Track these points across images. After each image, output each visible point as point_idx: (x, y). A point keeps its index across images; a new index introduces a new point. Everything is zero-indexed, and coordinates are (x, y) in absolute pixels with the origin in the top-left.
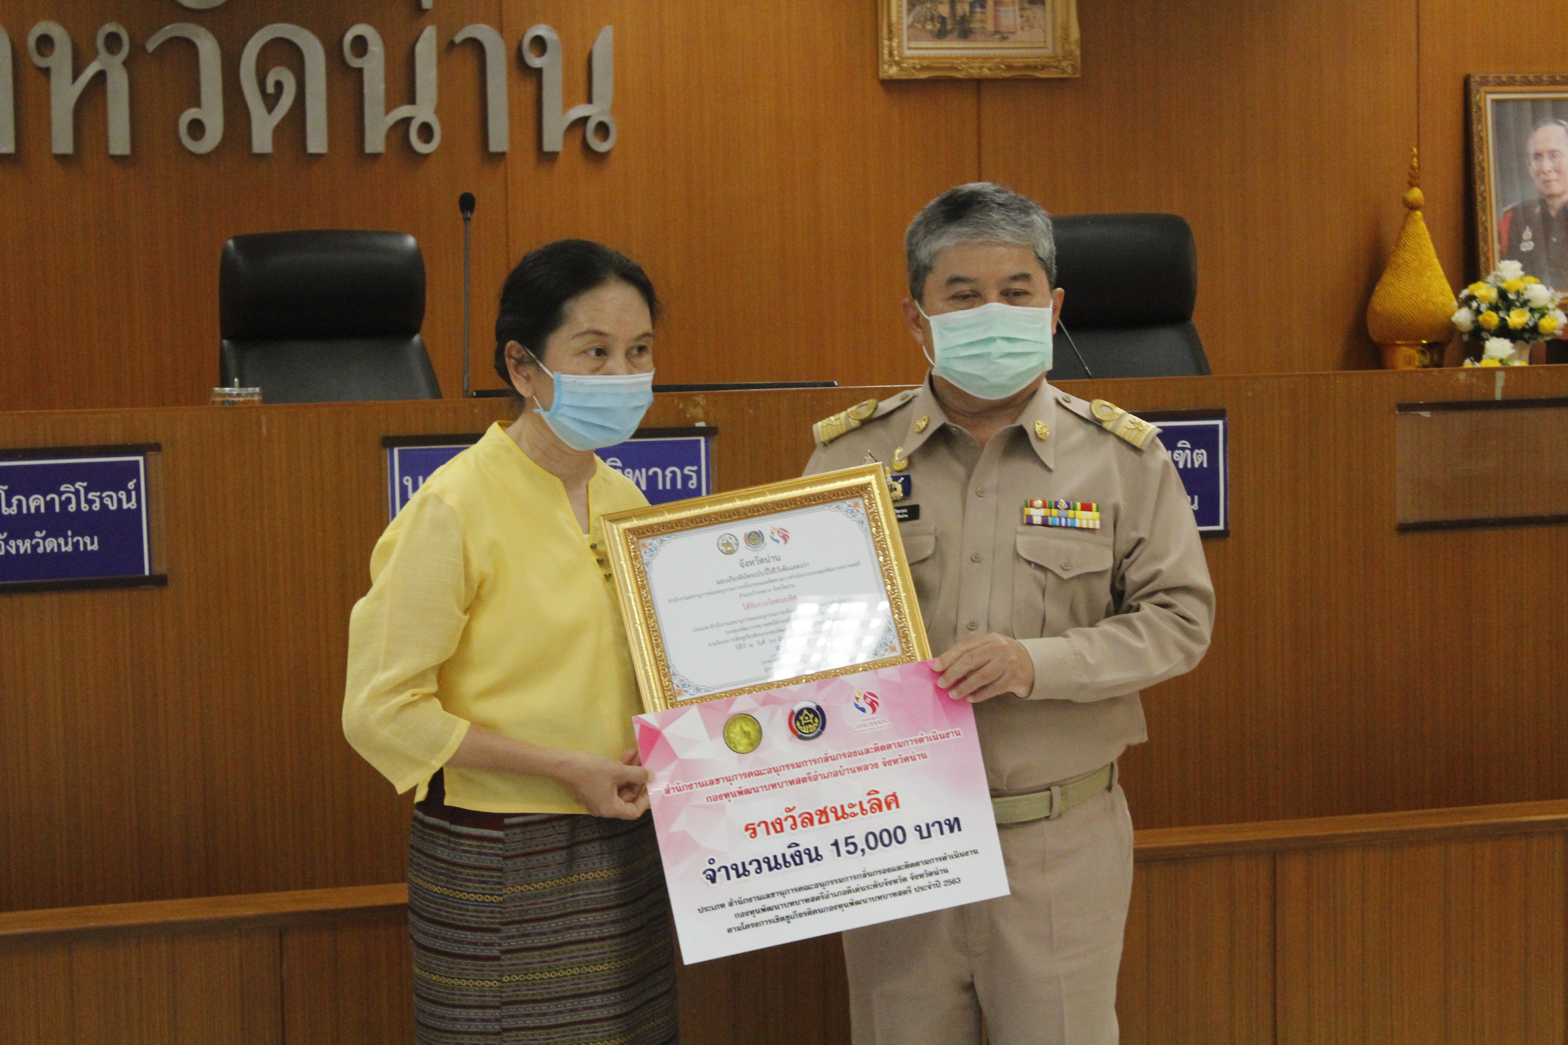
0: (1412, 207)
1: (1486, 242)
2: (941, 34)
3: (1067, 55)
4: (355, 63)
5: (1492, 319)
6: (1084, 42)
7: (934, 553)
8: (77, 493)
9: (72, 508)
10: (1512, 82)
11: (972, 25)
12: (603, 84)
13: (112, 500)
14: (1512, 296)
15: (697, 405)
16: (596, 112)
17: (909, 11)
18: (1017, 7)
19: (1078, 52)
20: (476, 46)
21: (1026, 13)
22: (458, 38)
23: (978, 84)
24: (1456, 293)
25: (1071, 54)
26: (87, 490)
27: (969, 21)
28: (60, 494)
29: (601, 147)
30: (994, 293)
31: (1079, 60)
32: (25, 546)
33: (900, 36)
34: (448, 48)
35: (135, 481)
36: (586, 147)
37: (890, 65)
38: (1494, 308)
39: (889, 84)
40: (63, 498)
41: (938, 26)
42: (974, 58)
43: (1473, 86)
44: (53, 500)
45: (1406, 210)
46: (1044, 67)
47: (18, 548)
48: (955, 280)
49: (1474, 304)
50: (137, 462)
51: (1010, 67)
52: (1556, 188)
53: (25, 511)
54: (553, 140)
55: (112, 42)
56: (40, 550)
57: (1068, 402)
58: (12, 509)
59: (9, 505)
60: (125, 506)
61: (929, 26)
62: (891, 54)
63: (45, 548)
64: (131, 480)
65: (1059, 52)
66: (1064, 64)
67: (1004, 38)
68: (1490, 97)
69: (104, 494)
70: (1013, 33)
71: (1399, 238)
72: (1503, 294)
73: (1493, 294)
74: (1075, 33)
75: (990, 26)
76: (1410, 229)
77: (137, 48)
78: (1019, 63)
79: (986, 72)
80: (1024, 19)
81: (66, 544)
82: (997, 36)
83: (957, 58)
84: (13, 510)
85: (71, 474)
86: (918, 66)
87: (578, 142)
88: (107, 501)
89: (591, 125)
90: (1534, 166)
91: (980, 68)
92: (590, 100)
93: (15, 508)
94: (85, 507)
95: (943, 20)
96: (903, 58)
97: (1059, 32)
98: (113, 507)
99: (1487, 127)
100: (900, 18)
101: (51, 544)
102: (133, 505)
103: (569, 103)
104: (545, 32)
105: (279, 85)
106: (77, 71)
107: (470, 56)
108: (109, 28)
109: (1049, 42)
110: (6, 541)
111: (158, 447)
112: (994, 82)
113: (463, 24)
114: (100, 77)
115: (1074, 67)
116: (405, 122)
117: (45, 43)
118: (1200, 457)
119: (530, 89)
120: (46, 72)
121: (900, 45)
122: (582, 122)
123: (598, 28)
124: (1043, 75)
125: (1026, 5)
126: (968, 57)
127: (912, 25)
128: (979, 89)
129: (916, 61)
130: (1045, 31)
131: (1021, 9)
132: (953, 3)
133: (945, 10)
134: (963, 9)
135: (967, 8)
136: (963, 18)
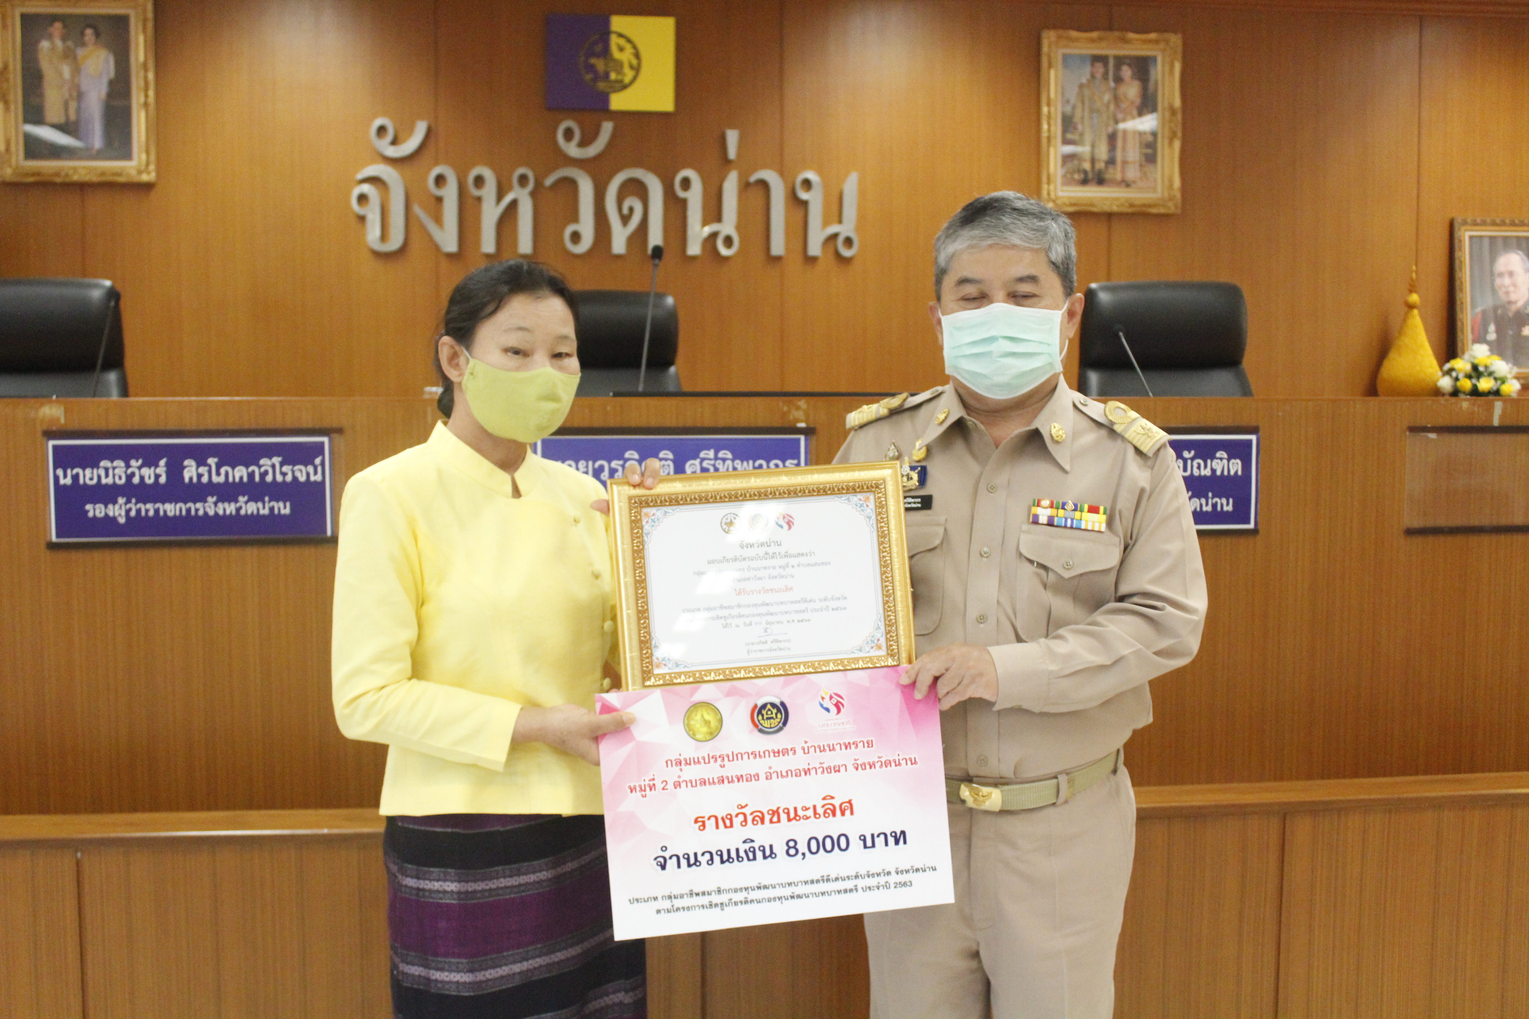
0: (1411, 307)
1: (1463, 334)
2: (1085, 182)
3: (1171, 198)
4: (681, 194)
5: (1466, 384)
6: (1183, 189)
7: (942, 543)
8: (273, 466)
9: (269, 478)
10: (1484, 223)
11: (1106, 177)
12: (850, 211)
13: (301, 473)
14: (1481, 369)
15: (798, 408)
16: (846, 229)
17: (1062, 169)
18: (1137, 165)
19: (1178, 195)
20: (763, 184)
22: (753, 179)
23: (1109, 216)
24: (1441, 366)
25: (1174, 196)
26: (282, 464)
27: (1104, 174)
28: (260, 467)
29: (846, 253)
30: (1001, 294)
31: (1179, 201)
32: (230, 508)
33: (1055, 183)
34: (745, 186)
35: (321, 458)
36: (837, 253)
38: (1469, 377)
40: (263, 469)
41: (1083, 176)
42: (1107, 199)
43: (1456, 225)
44: (253, 472)
45: (1406, 309)
46: (1155, 206)
47: (225, 510)
48: (964, 281)
49: (1454, 374)
50: (323, 443)
51: (1131, 205)
52: (1513, 297)
53: (231, 480)
54: (815, 248)
55: (523, 180)
56: (243, 512)
57: (1085, 405)
59: (218, 474)
60: (312, 478)
61: (1076, 176)
62: (1049, 194)
63: (246, 511)
64: (317, 457)
65: (1166, 195)
66: (1169, 204)
67: (1128, 185)
68: (1467, 234)
69: (296, 468)
70: (1134, 182)
71: (1401, 328)
72: (1475, 368)
73: (1468, 367)
74: (1177, 182)
75: (1119, 177)
76: (1410, 322)
77: (539, 184)
78: (1138, 203)
79: (1115, 209)
81: (264, 508)
82: (1123, 184)
83: (1095, 198)
84: (221, 479)
85: (269, 451)
86: (1067, 203)
87: (831, 251)
88: (298, 474)
89: (841, 239)
90: (1498, 281)
91: (1111, 205)
92: (840, 222)
93: (223, 477)
94: (279, 478)
95: (1085, 172)
96: (1057, 198)
97: (1166, 182)
98: (302, 478)
99: (1465, 254)
100: (1055, 172)
101: (251, 508)
103: (826, 223)
104: (811, 175)
105: (631, 210)
106: (500, 197)
107: (759, 192)
108: (521, 170)
109: (1159, 189)
110: (216, 504)
111: (340, 431)
112: (1120, 215)
113: (755, 170)
114: (514, 204)
115: (1176, 206)
116: (714, 235)
117: (479, 181)
118: (1236, 466)
119: (800, 214)
120: (479, 199)
121: (1055, 188)
122: (834, 236)
123: (847, 175)
124: (1154, 211)
125: (1144, 163)
126: (1103, 198)
127: (1064, 175)
128: (1110, 219)
129: (1066, 200)
130: (1156, 181)
131: (1141, 166)
132: (1093, 161)
133: (1087, 166)
134: (1100, 165)
135: (1103, 165)
136: (1100, 172)
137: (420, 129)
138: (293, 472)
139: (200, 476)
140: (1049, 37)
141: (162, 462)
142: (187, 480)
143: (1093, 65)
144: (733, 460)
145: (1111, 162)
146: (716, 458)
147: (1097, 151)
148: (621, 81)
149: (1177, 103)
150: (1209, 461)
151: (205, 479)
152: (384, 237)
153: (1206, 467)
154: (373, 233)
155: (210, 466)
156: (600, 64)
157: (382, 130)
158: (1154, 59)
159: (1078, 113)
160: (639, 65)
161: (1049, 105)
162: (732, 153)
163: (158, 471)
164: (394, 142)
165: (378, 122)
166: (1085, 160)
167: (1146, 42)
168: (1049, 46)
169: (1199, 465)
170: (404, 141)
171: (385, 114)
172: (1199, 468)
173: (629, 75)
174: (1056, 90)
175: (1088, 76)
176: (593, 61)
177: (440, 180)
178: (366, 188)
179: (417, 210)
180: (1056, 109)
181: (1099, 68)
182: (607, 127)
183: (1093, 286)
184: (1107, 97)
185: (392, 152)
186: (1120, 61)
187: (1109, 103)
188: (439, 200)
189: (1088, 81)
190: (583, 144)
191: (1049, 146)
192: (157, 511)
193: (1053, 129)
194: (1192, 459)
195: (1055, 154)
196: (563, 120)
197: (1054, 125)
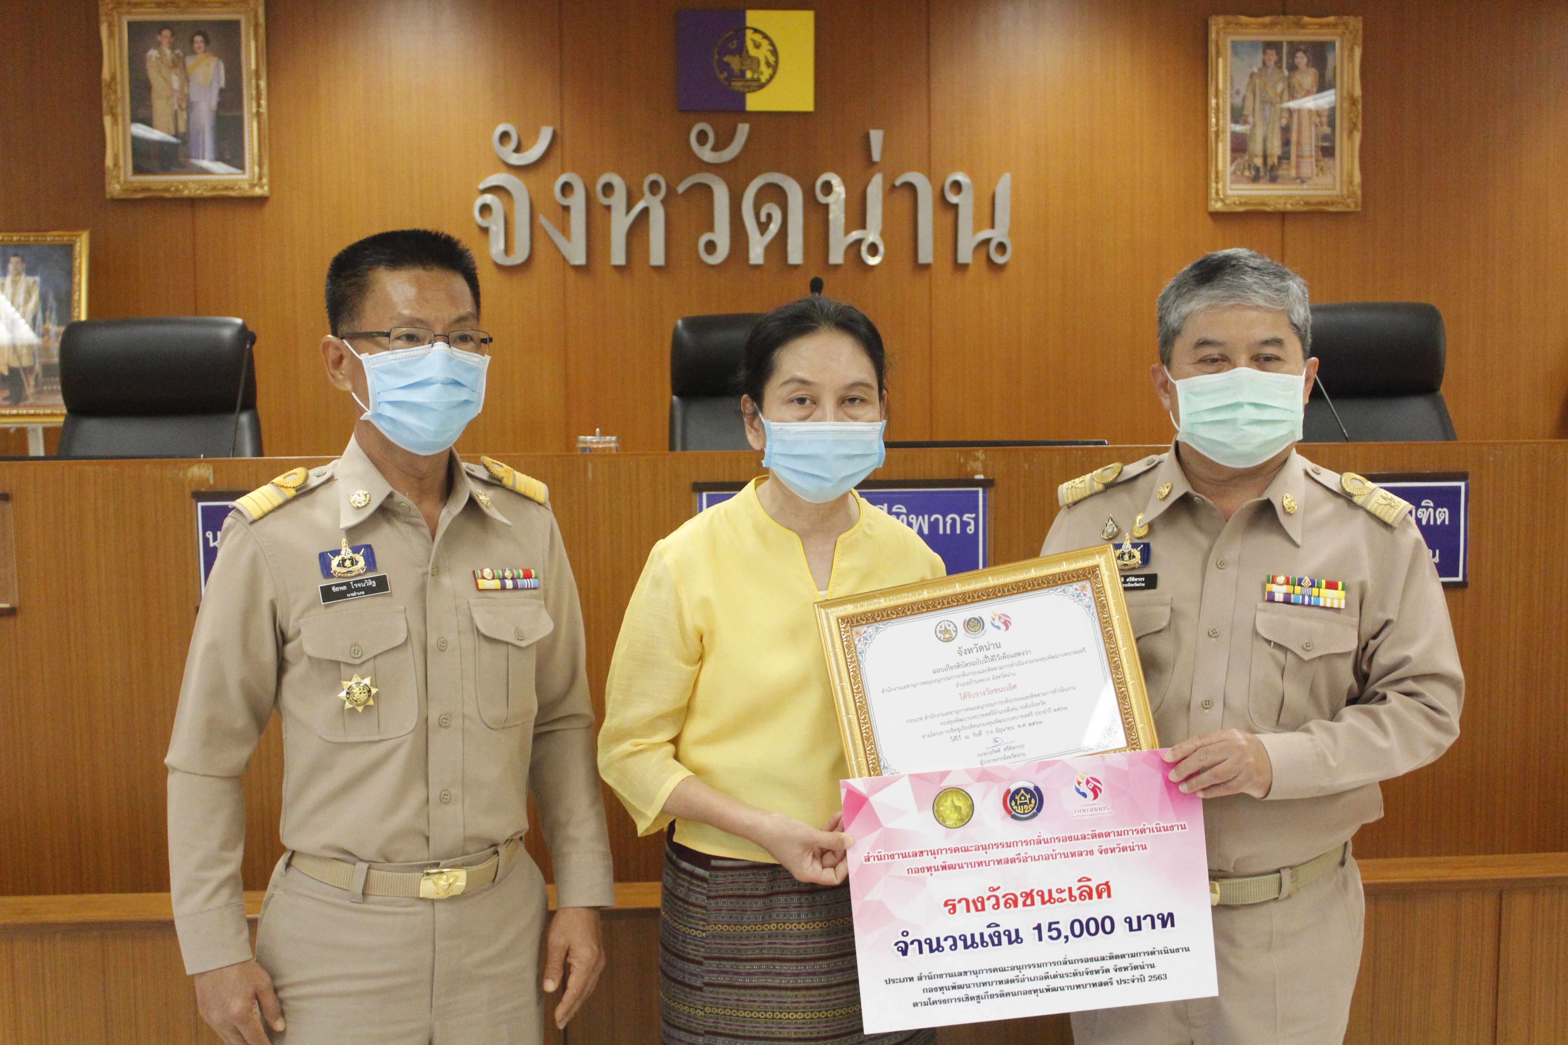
2: (1256, 179)
3: (1351, 195)
4: (822, 199)
6: (1364, 185)
7: (1169, 624)
11: (1280, 173)
12: (1002, 215)
15: (976, 459)
16: (998, 235)
17: (1232, 162)
18: (1313, 160)
19: (1359, 192)
20: (910, 187)
21: (1320, 165)
22: (898, 182)
23: (1283, 216)
25: (1354, 193)
27: (1277, 170)
29: (999, 260)
30: (1243, 358)
31: (1360, 198)
33: (1224, 180)
34: (891, 189)
36: (989, 260)
37: (1217, 202)
39: (1216, 216)
41: (1253, 173)
42: (1280, 197)
46: (1333, 203)
48: (1203, 344)
51: (1307, 203)
54: (965, 255)
55: (654, 187)
57: (1318, 474)
61: (1247, 173)
62: (1217, 193)
65: (1345, 192)
66: (1349, 201)
67: (1303, 182)
70: (1310, 178)
74: (1357, 178)
75: (1293, 173)
77: (671, 190)
78: (1314, 200)
79: (1289, 207)
80: (1319, 168)
82: (1298, 181)
83: (1267, 196)
86: (1237, 202)
87: (983, 257)
89: (993, 245)
91: (1285, 204)
92: (993, 226)
95: (1257, 169)
96: (1226, 196)
97: (1346, 178)
100: (1224, 167)
103: (977, 228)
104: (960, 177)
105: (769, 216)
106: (629, 207)
107: (906, 196)
108: (653, 177)
109: (1338, 185)
112: (1294, 214)
113: (901, 172)
114: (646, 211)
115: (1356, 203)
116: (858, 243)
117: (608, 188)
118: (1443, 515)
119: (949, 219)
120: (608, 208)
121: (1224, 187)
122: (987, 241)
123: (1000, 175)
124: (1332, 209)
125: (1320, 158)
126: (1276, 196)
127: (1234, 173)
128: (1283, 219)
129: (1236, 199)
130: (1334, 178)
131: (1317, 161)
132: (1265, 156)
133: (1259, 161)
134: (1273, 161)
135: (1276, 161)
136: (1273, 168)
137: (546, 135)
140: (1217, 24)
143: (1264, 53)
145: (1285, 157)
147: (1269, 145)
148: (758, 80)
149: (1358, 92)
152: (507, 251)
154: (497, 246)
156: (735, 62)
157: (505, 136)
158: (1332, 44)
159: (1249, 104)
160: (777, 62)
161: (1217, 97)
162: (876, 156)
164: (518, 150)
165: (501, 128)
166: (1256, 156)
167: (1321, 26)
168: (1218, 34)
170: (529, 147)
171: (508, 119)
173: (766, 72)
174: (1225, 81)
175: (1260, 65)
176: (727, 59)
177: (567, 188)
178: (488, 198)
179: (543, 220)
180: (1224, 102)
181: (1272, 56)
182: (743, 130)
184: (1280, 87)
185: (516, 159)
186: (1294, 47)
187: (1282, 92)
188: (566, 209)
189: (1260, 70)
190: (715, 149)
191: (1217, 142)
193: (1221, 122)
195: (1224, 150)
196: (696, 122)
197: (1223, 117)
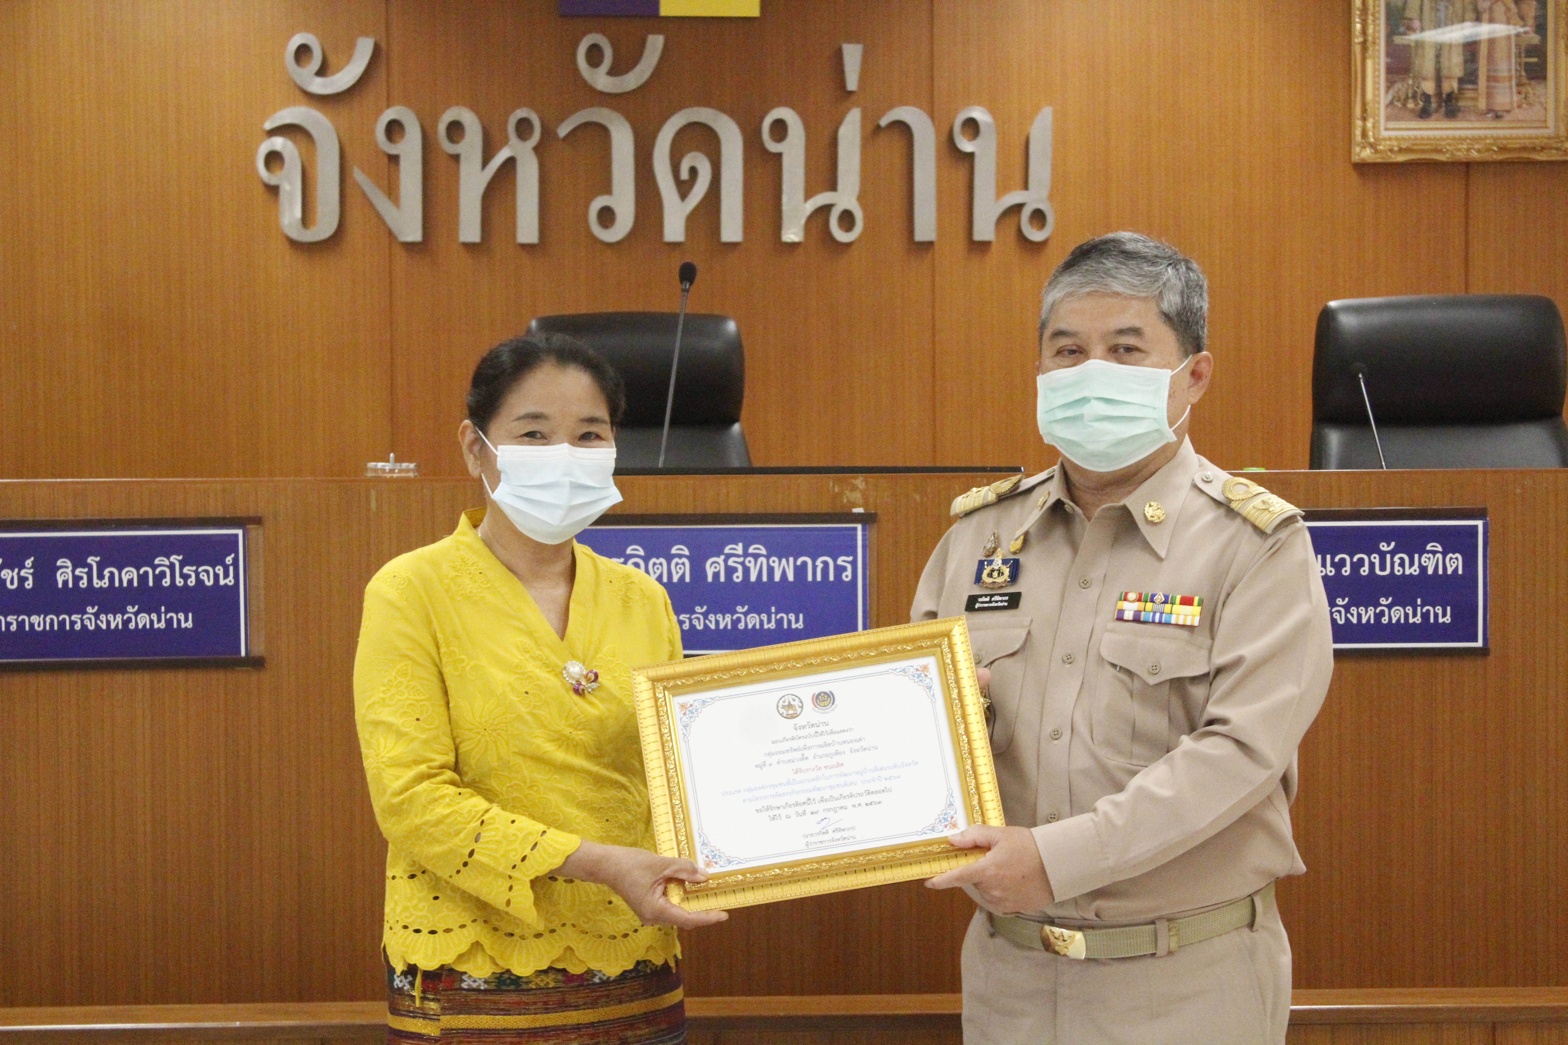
2: (1424, 114)
4: (773, 147)
7: (1023, 647)
8: (172, 567)
9: (167, 582)
11: (1461, 103)
12: (1041, 170)
13: (208, 575)
15: (854, 488)
16: (1033, 198)
17: (1388, 88)
18: (1514, 84)
20: (903, 129)
21: (1523, 90)
22: (884, 122)
23: (1467, 168)
26: (183, 564)
27: (1457, 99)
28: (154, 567)
29: (1035, 235)
30: (1099, 349)
32: (116, 621)
33: (1376, 116)
34: (873, 132)
35: (233, 555)
36: (1020, 235)
37: (1364, 147)
39: (1363, 168)
40: (158, 571)
41: (1421, 104)
42: (1462, 139)
44: (146, 573)
46: (1543, 149)
47: (108, 623)
48: (1058, 334)
50: (236, 536)
51: (1503, 149)
53: (117, 584)
54: (984, 230)
55: (524, 128)
56: (132, 626)
57: (1209, 481)
58: (103, 581)
59: (101, 577)
60: (222, 582)
61: (1411, 105)
62: (1364, 135)
63: (137, 624)
64: (229, 555)
66: (1567, 145)
67: (1498, 117)
69: (200, 569)
70: (1508, 111)
75: (1482, 104)
77: (548, 133)
78: (1513, 144)
79: (1475, 155)
80: (1523, 96)
81: (159, 621)
82: (1490, 115)
83: (1442, 139)
84: (105, 583)
85: (167, 546)
86: (1396, 148)
87: (1012, 232)
88: (203, 576)
89: (1026, 213)
91: (1468, 150)
92: (1026, 186)
93: (106, 580)
94: (179, 582)
95: (1427, 97)
96: (1378, 140)
97: (1562, 110)
98: (209, 583)
100: (1376, 95)
101: (143, 620)
102: (230, 581)
103: (1002, 189)
104: (979, 114)
105: (693, 171)
106: (487, 158)
107: (896, 142)
108: (521, 113)
109: (1551, 123)
110: (97, 615)
111: (258, 521)
112: (1483, 165)
113: (889, 106)
114: (510, 163)
116: (825, 210)
117: (455, 130)
118: (1455, 563)
119: (960, 175)
120: (456, 158)
121: (1375, 125)
122: (1017, 208)
123: (1037, 109)
124: (1542, 157)
125: (1524, 80)
126: (1454, 139)
127: (1391, 104)
128: (1467, 173)
129: (1395, 143)
130: (1546, 109)
131: (1519, 85)
132: (1439, 79)
133: (1429, 87)
134: (1451, 86)
135: (1455, 85)
136: (1450, 96)
137: (364, 49)
138: (197, 574)
139: (77, 579)
141: (29, 562)
142: (60, 585)
144: (768, 557)
145: (1469, 78)
146: (746, 554)
147: (1445, 62)
150: (1416, 556)
151: (83, 584)
152: (306, 220)
153: (1412, 564)
154: (290, 213)
155: (90, 567)
157: (303, 52)
162: (852, 83)
163: (23, 573)
164: (322, 72)
165: (297, 40)
166: (1424, 79)
169: (1402, 559)
170: (338, 70)
171: (307, 29)
172: (1402, 564)
177: (394, 129)
178: (278, 143)
179: (358, 176)
182: (655, 43)
183: (1333, 304)
185: (319, 86)
188: (394, 159)
190: (615, 71)
191: (1364, 57)
192: (21, 624)
193: (1370, 30)
194: (1393, 553)
195: (1375, 70)
196: (584, 34)
197: (1373, 21)
